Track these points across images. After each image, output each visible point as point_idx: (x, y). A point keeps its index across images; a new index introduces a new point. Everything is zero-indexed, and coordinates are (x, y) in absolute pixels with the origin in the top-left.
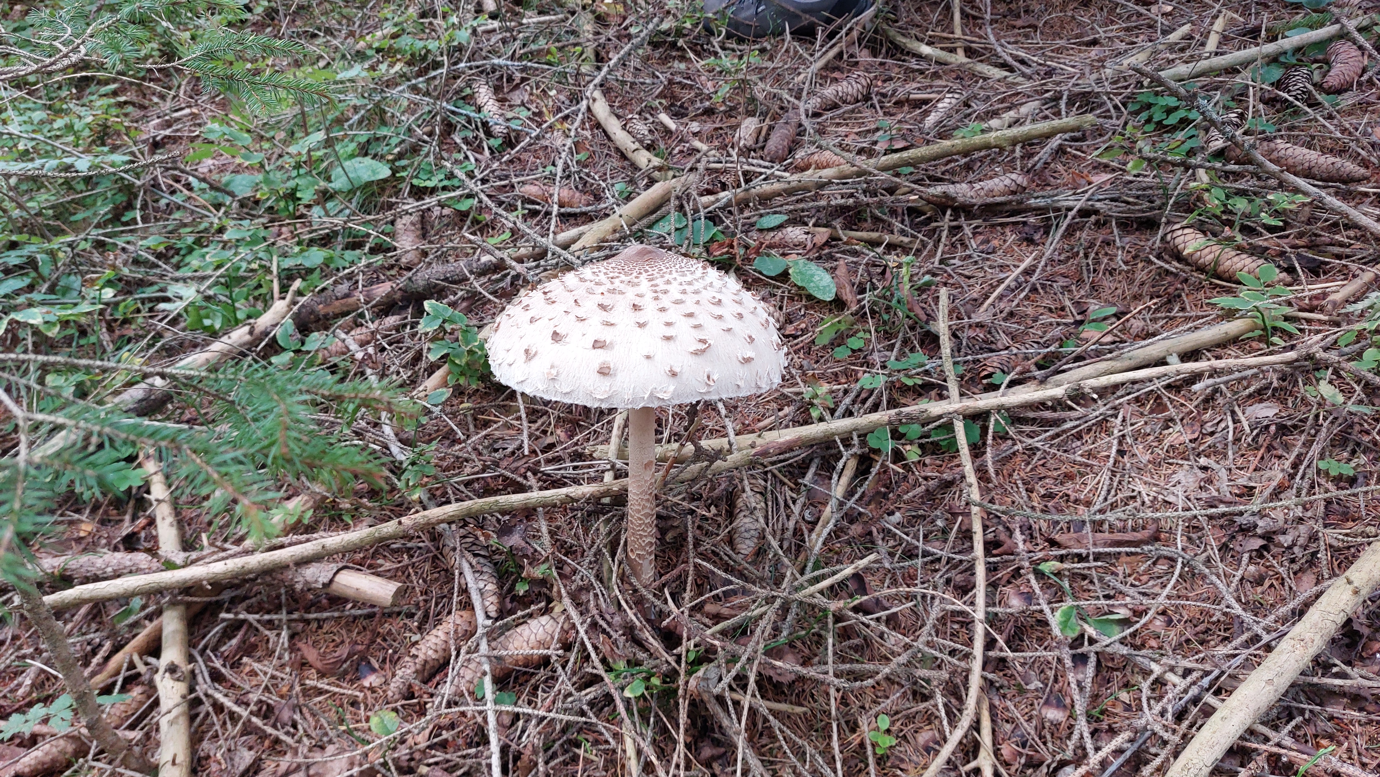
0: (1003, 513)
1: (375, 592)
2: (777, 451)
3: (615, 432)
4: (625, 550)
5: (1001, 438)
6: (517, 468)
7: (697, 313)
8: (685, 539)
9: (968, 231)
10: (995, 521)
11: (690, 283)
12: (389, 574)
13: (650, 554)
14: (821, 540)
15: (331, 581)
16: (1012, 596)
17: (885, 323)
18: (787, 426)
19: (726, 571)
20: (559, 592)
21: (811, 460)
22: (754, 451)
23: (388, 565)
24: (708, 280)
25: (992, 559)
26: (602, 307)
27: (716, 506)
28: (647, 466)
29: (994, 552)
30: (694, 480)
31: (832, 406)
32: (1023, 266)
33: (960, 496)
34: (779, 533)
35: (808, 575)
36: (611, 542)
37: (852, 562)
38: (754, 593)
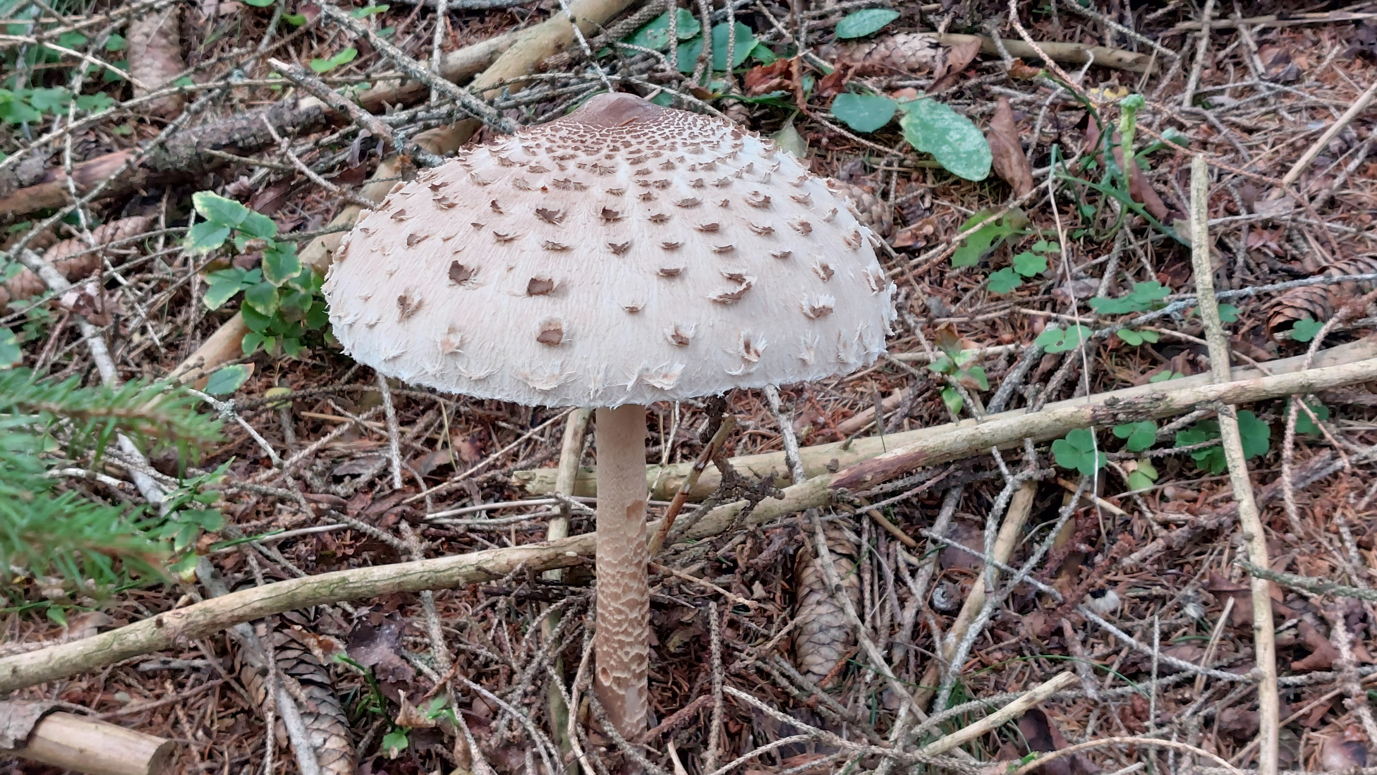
0: (1311, 590)
1: (115, 755)
2: (880, 477)
3: (568, 442)
4: (591, 669)
5: (1311, 445)
6: (381, 515)
7: (724, 224)
8: (705, 647)
9: (1248, 38)
10: (1298, 604)
11: (710, 167)
12: (138, 721)
13: (640, 676)
14: (965, 646)
15: (31, 735)
16: (1329, 750)
17: (1087, 222)
18: (899, 428)
19: (783, 708)
20: (467, 752)
21: (946, 492)
22: (834, 479)
23: (135, 703)
24: (745, 159)
25: (1291, 680)
26: (546, 215)
27: (764, 583)
28: (632, 511)
29: (1296, 665)
30: (723, 535)
31: (986, 388)
32: (1354, 107)
33: (1231, 558)
34: (884, 633)
35: (941, 714)
36: (563, 654)
37: (1025, 688)
38: (837, 749)
